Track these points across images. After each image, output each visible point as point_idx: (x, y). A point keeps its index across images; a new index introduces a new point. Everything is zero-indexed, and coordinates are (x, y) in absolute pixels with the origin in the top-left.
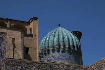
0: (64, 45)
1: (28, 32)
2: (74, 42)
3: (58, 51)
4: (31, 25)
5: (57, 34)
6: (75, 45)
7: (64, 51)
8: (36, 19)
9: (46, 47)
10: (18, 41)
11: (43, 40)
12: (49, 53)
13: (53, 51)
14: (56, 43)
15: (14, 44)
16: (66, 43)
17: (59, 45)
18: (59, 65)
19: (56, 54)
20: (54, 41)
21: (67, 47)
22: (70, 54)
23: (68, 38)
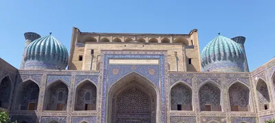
0: (225, 53)
1: (190, 44)
2: (236, 48)
3: (219, 59)
4: (192, 37)
5: (217, 43)
6: (237, 52)
7: (225, 59)
8: (196, 31)
9: (207, 56)
10: (180, 54)
11: (204, 49)
12: (210, 62)
13: (214, 60)
14: (216, 53)
15: (177, 58)
16: (227, 51)
17: (219, 54)
18: (219, 74)
19: (217, 62)
20: (214, 51)
21: (228, 54)
22: (232, 61)
23: (229, 46)
